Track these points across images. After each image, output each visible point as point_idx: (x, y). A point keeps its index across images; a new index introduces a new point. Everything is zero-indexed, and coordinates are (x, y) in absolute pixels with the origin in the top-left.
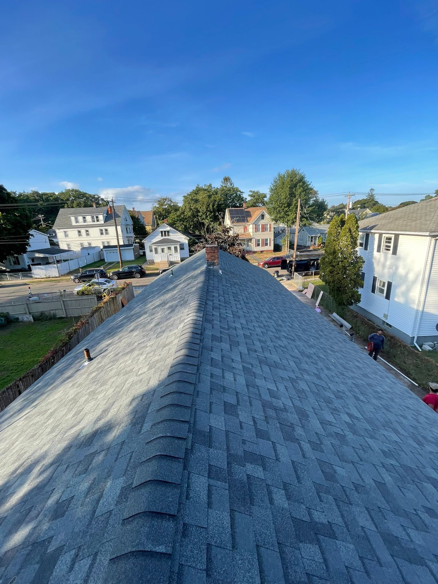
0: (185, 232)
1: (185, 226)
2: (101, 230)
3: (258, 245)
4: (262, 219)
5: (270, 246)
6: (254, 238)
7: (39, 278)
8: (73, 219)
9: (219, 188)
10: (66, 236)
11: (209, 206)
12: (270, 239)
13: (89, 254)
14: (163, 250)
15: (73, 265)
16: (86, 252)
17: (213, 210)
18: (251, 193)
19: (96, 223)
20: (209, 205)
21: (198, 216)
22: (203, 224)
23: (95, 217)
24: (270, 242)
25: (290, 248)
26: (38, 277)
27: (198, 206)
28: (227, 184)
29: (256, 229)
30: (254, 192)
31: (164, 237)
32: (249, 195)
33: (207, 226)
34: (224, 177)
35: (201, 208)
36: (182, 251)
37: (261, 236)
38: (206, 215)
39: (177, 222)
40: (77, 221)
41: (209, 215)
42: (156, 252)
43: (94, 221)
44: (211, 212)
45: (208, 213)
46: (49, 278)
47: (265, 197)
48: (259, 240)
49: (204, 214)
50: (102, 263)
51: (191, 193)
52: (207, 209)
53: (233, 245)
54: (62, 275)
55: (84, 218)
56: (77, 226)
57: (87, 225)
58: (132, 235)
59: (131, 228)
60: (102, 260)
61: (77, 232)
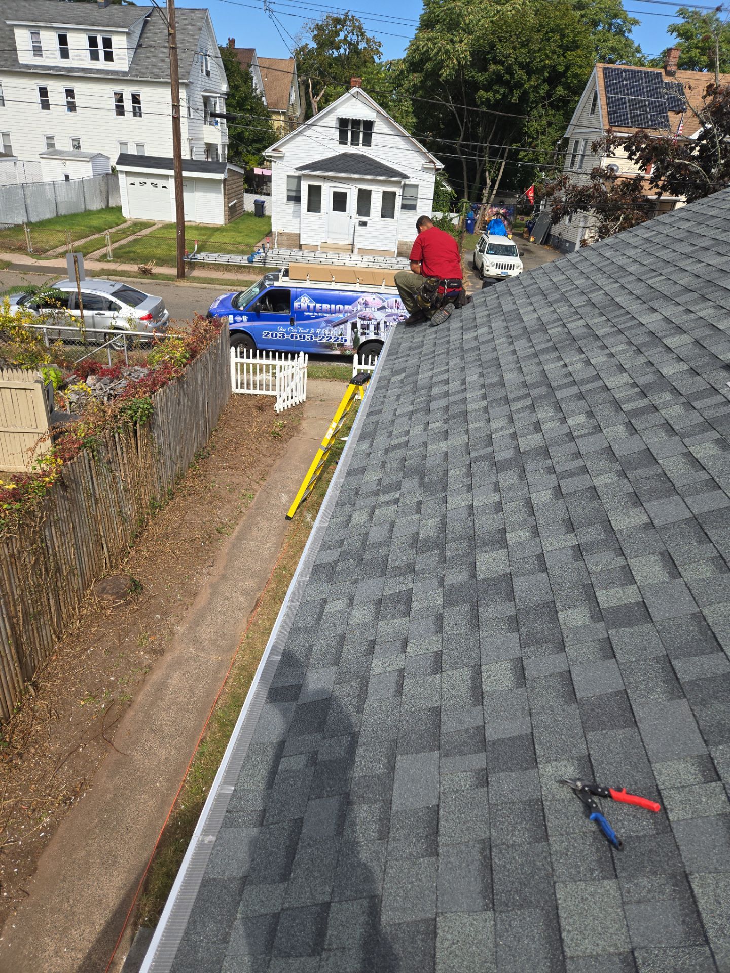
2: (120, 98)
8: (22, 38)
13: (67, 177)
14: (340, 202)
16: (59, 170)
18: (680, 21)
19: (102, 64)
23: (100, 42)
31: (349, 147)
32: (673, 29)
40: (38, 50)
42: (314, 205)
43: (94, 56)
50: (110, 217)
55: (63, 40)
56: (36, 67)
57: (71, 70)
58: (222, 135)
59: (220, 107)
60: (113, 208)
61: (36, 94)
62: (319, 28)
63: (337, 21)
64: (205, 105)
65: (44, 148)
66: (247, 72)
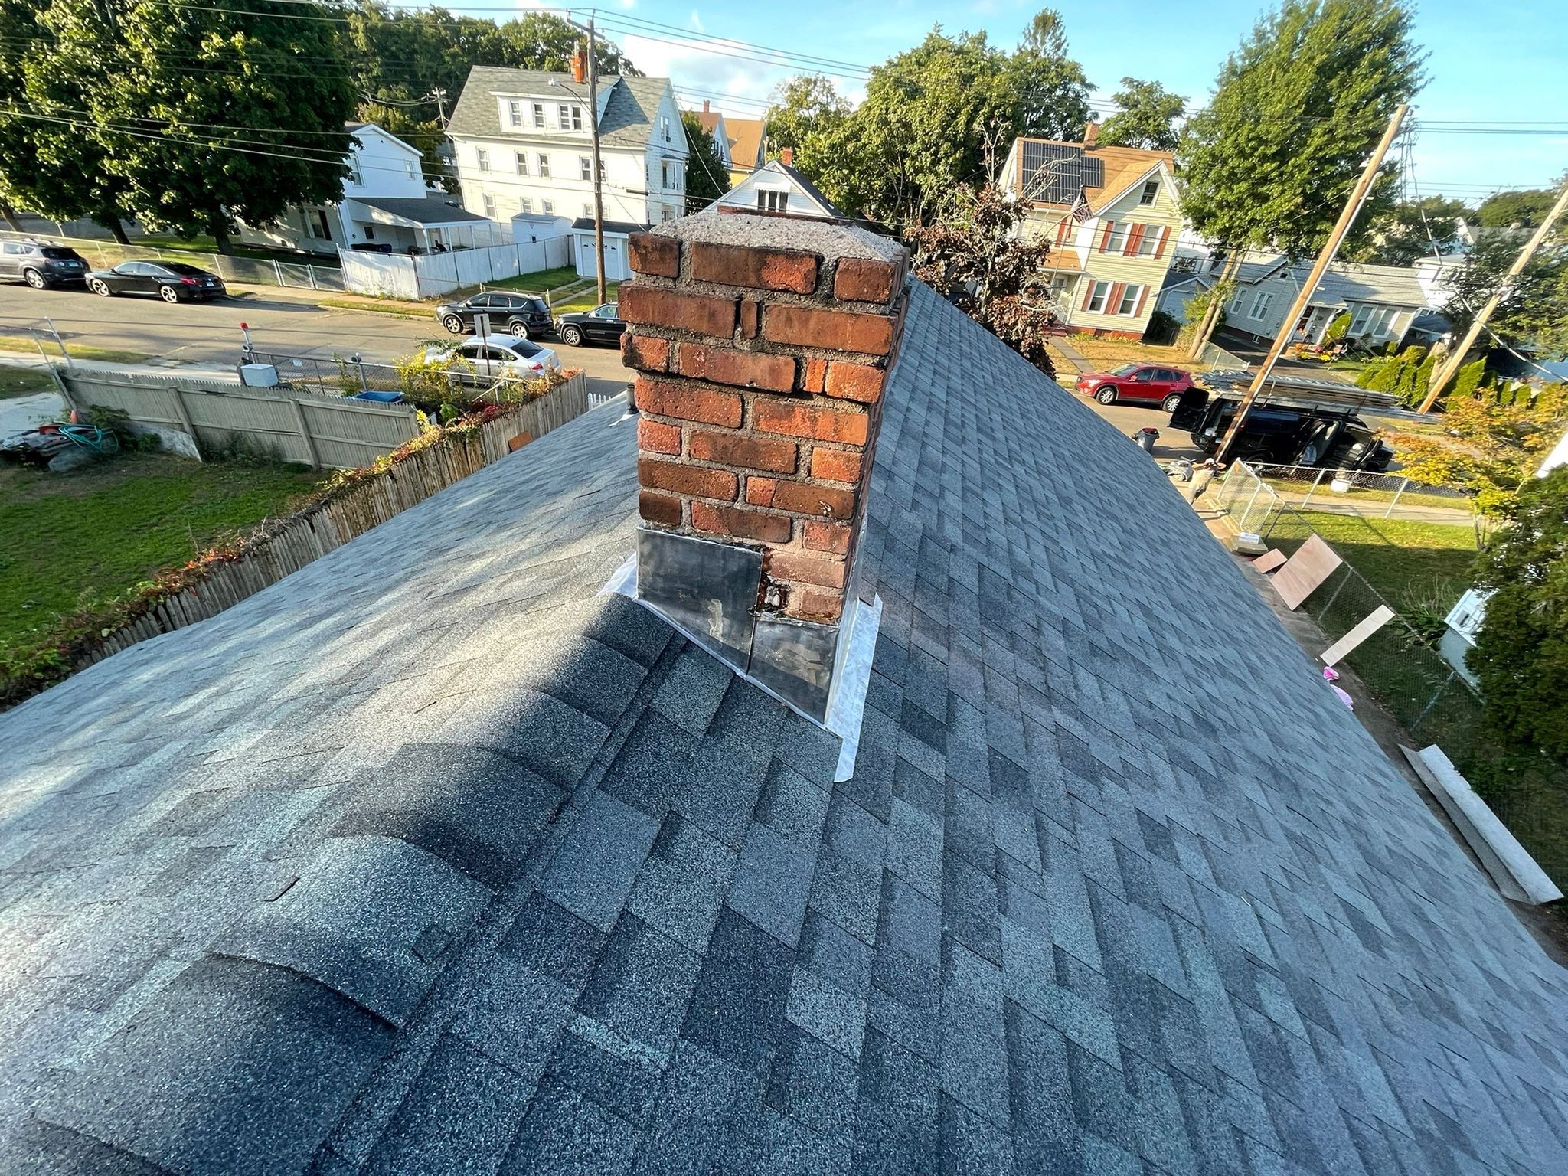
1: (853, 189)
2: (586, 164)
3: (1095, 305)
4: (1143, 201)
5: (1137, 315)
6: (1087, 275)
7: (362, 295)
8: (504, 106)
9: (1008, 56)
10: (484, 166)
11: (954, 117)
12: (1147, 289)
13: (534, 239)
15: (471, 270)
16: (527, 231)
17: (965, 137)
18: (1126, 90)
19: (571, 132)
20: (958, 111)
21: (905, 155)
22: (916, 190)
23: (570, 112)
24: (1142, 302)
25: (1213, 338)
26: (360, 289)
27: (915, 112)
28: (1043, 43)
29: (1107, 245)
30: (1140, 85)
32: (1117, 98)
33: (930, 204)
34: (1038, 12)
35: (922, 121)
37: (1115, 269)
38: (935, 153)
39: (825, 166)
40: (516, 120)
41: (947, 156)
43: (565, 125)
44: (956, 146)
45: (945, 147)
46: (390, 298)
47: (1177, 112)
48: (1102, 286)
49: (927, 150)
50: (566, 275)
51: (902, 57)
52: (944, 130)
53: (1008, 287)
54: (428, 297)
55: (538, 108)
56: (515, 135)
57: (545, 137)
58: (677, 198)
59: (678, 170)
60: (571, 267)
61: (514, 160)
62: (793, 88)
63: (808, 81)
64: (665, 169)
65: (520, 211)
66: (707, 137)
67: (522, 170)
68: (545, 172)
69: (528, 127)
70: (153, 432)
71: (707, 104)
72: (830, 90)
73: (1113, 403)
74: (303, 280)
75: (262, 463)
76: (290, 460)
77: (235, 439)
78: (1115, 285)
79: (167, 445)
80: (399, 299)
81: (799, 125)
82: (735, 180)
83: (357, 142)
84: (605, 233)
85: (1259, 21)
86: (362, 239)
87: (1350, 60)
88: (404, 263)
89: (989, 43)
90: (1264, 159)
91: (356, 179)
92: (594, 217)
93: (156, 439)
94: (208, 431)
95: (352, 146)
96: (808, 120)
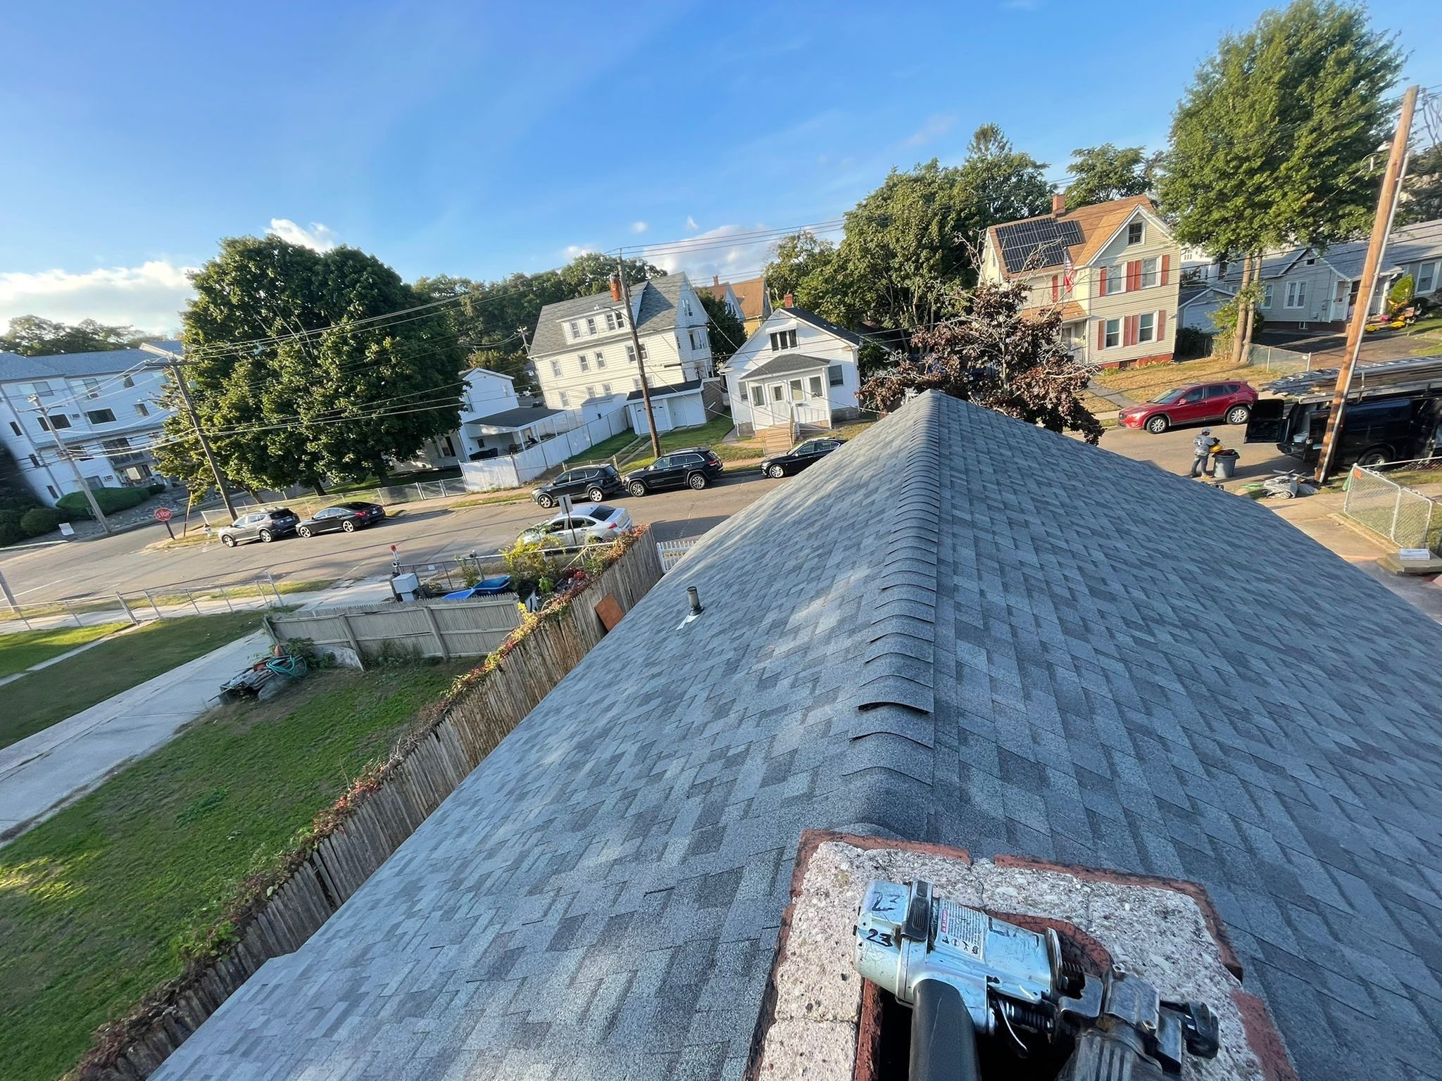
0: (849, 327)
1: (849, 307)
2: (632, 350)
3: (1111, 341)
4: (1131, 241)
5: (1160, 338)
6: (1093, 318)
7: (478, 493)
8: (566, 327)
9: (960, 168)
10: (557, 373)
11: (926, 229)
12: (1162, 315)
13: (600, 416)
14: (778, 393)
17: (940, 241)
18: (1079, 160)
19: (618, 331)
20: (929, 224)
21: (888, 269)
22: (906, 292)
23: (614, 317)
24: (1161, 326)
25: (1254, 340)
26: (476, 489)
27: (889, 237)
28: (987, 149)
29: (1106, 285)
30: (1090, 152)
31: (781, 352)
32: (1072, 168)
33: (920, 298)
34: (977, 129)
35: (898, 240)
36: (838, 389)
37: (1123, 305)
38: (917, 261)
39: (822, 298)
40: (576, 334)
41: (928, 259)
42: (759, 401)
43: (611, 328)
44: (934, 250)
45: (924, 254)
46: (498, 490)
47: (1136, 161)
48: (1113, 324)
49: (908, 260)
50: (627, 437)
51: (869, 199)
52: (920, 241)
55: (591, 322)
56: (577, 344)
57: (598, 340)
58: (706, 353)
59: (702, 335)
60: (630, 430)
61: (578, 362)
62: (782, 247)
63: (794, 237)
64: (691, 336)
65: (588, 397)
66: (721, 302)
67: (585, 367)
68: (601, 364)
69: (586, 337)
70: (330, 651)
71: (716, 279)
72: (811, 239)
73: (1167, 429)
74: (438, 492)
75: (406, 663)
76: (426, 655)
77: (387, 645)
78: (1126, 319)
79: (339, 660)
80: (505, 489)
81: (792, 271)
82: (749, 328)
83: (468, 384)
84: (651, 399)
85: (1199, 68)
86: (476, 450)
87: (1312, 66)
88: (506, 462)
89: (941, 166)
90: (1251, 173)
91: (470, 409)
92: (642, 387)
93: (332, 657)
94: (367, 643)
95: (465, 387)
96: (799, 265)
